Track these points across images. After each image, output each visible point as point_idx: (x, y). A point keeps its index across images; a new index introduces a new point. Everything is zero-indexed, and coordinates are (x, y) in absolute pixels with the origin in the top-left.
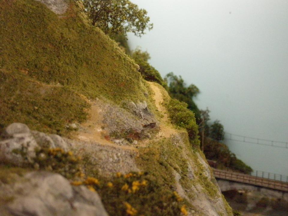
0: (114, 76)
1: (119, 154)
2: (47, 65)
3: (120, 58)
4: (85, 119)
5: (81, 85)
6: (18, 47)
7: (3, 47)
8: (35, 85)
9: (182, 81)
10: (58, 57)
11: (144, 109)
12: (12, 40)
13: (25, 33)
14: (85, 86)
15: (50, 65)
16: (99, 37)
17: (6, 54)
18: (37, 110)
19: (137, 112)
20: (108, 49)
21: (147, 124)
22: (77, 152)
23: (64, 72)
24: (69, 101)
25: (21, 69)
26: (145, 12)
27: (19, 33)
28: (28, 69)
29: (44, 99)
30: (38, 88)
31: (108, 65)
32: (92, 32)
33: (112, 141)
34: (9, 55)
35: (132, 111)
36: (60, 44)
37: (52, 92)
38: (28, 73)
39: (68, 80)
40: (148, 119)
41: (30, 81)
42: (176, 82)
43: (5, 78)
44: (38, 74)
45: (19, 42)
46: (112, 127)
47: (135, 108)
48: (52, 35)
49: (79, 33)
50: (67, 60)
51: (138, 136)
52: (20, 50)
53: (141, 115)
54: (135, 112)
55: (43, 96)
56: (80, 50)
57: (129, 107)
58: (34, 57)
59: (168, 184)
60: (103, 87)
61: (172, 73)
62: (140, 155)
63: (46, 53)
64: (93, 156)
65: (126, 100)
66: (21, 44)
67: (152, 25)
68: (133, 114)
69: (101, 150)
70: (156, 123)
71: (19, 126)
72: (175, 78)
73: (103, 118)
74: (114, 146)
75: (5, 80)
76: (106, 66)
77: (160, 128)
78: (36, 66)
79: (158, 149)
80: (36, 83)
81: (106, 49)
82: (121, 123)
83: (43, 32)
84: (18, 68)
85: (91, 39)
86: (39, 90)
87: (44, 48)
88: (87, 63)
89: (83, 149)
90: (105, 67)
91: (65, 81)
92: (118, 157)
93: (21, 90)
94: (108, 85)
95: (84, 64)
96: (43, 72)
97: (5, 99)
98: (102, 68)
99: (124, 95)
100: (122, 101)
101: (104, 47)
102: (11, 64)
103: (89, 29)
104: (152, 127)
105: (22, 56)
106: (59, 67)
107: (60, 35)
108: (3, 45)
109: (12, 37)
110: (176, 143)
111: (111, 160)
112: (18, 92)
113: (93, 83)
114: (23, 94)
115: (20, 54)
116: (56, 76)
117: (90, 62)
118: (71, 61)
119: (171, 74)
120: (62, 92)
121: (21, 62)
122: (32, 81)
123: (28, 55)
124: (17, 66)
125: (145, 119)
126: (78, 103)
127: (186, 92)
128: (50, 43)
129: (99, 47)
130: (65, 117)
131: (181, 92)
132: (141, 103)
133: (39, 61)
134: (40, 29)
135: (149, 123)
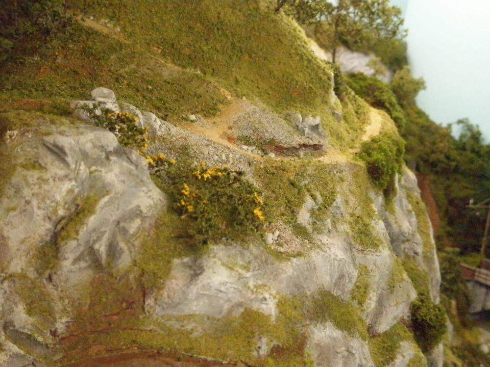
0: (285, 78)
1: (231, 156)
2: (187, 47)
3: (302, 58)
4: (214, 115)
5: (231, 80)
6: (156, 20)
7: (136, 17)
8: (157, 63)
9: (479, 133)
10: (206, 40)
11: (313, 126)
12: (151, 11)
13: (170, 6)
14: (237, 82)
15: (193, 48)
16: (275, 27)
17: (138, 25)
18: (151, 90)
19: (299, 126)
20: (284, 43)
21: (308, 144)
22: (174, 138)
23: (211, 59)
24: (200, 91)
25: (153, 46)
26: (398, 12)
27: (162, 4)
28: (162, 48)
29: (165, 81)
30: (160, 67)
31: (280, 63)
32: (266, 18)
33: (238, 145)
34: (142, 28)
35: (294, 124)
36: (213, 25)
37: (179, 77)
38: (161, 52)
39: (213, 70)
40: (313, 138)
41: (151, 58)
42: (469, 134)
43: (121, 48)
44: (174, 55)
45: (159, 15)
46: (245, 131)
47: (299, 122)
48: (205, 13)
49: (247, 17)
50: (218, 47)
51: (280, 150)
52: (158, 24)
53: (304, 132)
54: (297, 126)
55: (164, 78)
56: (243, 37)
57: (292, 120)
58: (173, 35)
59: (290, 207)
60: (266, 90)
61: (467, 119)
62: (265, 167)
63: (192, 33)
64: (195, 148)
65: (292, 111)
66: (161, 18)
67: (406, 31)
68: (294, 127)
69: (207, 145)
70: (323, 147)
71: (106, 91)
72: (470, 128)
73: (237, 118)
74: (229, 146)
75: (121, 50)
76: (277, 64)
77: (326, 152)
78: (173, 45)
79: (295, 167)
80: (159, 62)
81: (281, 42)
82: (261, 129)
83: (195, 9)
84: (148, 44)
85: (263, 28)
86: (162, 70)
87: (190, 27)
88: (250, 56)
89: (186, 139)
90: (274, 65)
91: (209, 71)
92: (227, 158)
93: (138, 65)
94: (274, 88)
95: (247, 57)
96: (181, 54)
97: (112, 68)
98: (270, 66)
99: (293, 105)
100: (287, 111)
101: (279, 40)
102: (141, 38)
103: (263, 14)
104: (316, 149)
105: (159, 31)
106: (203, 51)
107: (217, 15)
108: (138, 15)
109: (152, 8)
110: (335, 172)
111: (216, 158)
112: (133, 66)
113: (252, 81)
114: (140, 69)
115: (157, 29)
116: (198, 63)
117: (253, 55)
118: (224, 49)
119: (465, 121)
120: (193, 78)
121: (155, 37)
122: (154, 58)
123: (166, 31)
124: (148, 41)
125: (308, 137)
126: (215, 97)
127: (482, 153)
128: (200, 22)
129: (272, 39)
130: (186, 107)
131: (473, 151)
132: (311, 118)
133: (178, 41)
134: (192, 3)
135: (311, 143)
